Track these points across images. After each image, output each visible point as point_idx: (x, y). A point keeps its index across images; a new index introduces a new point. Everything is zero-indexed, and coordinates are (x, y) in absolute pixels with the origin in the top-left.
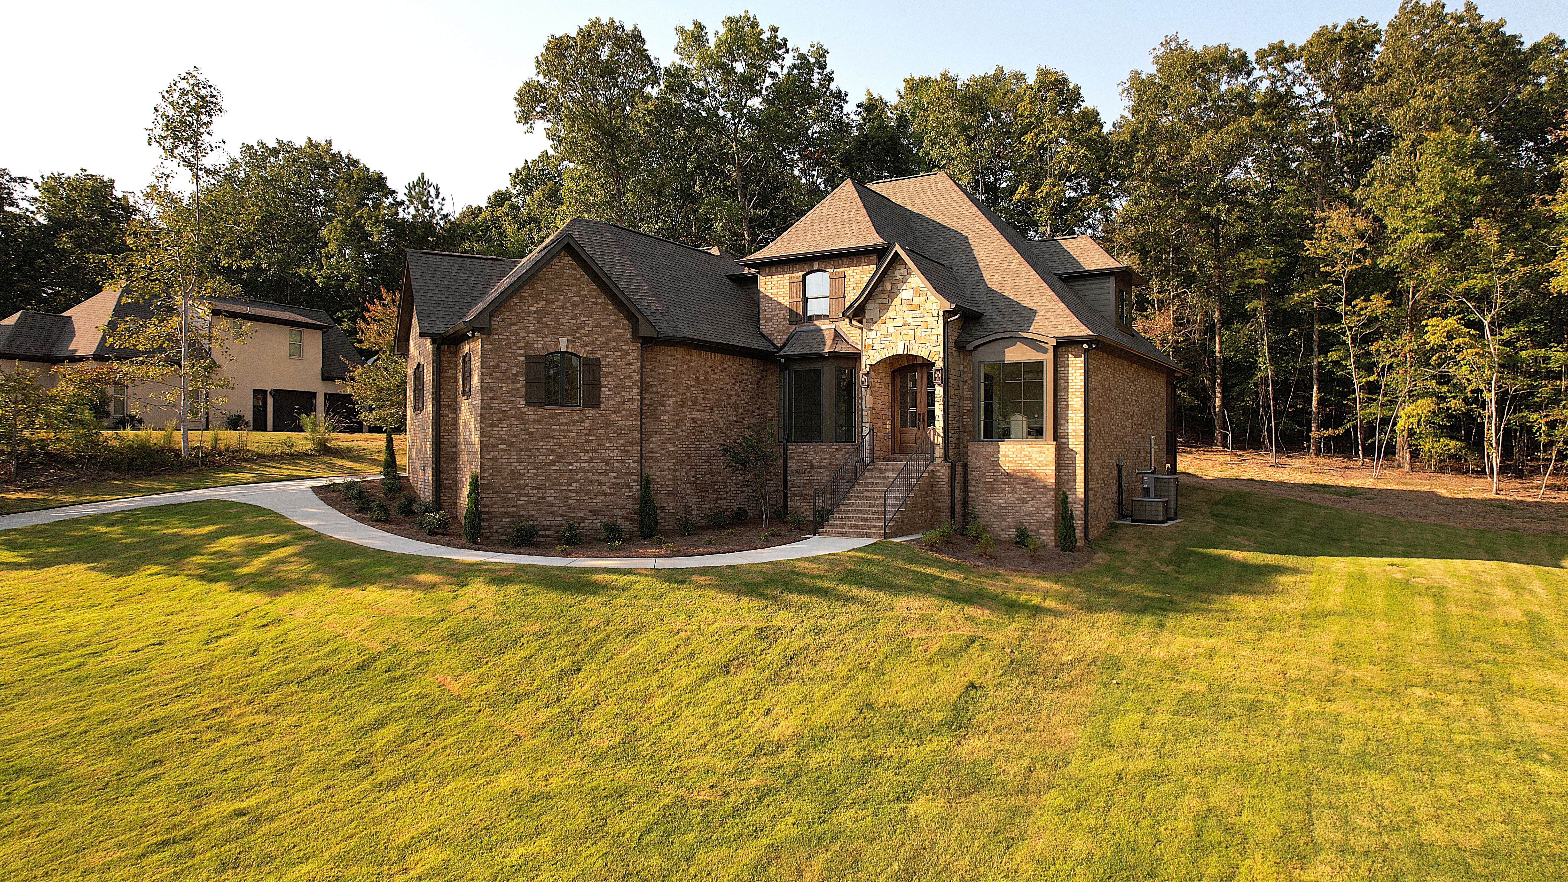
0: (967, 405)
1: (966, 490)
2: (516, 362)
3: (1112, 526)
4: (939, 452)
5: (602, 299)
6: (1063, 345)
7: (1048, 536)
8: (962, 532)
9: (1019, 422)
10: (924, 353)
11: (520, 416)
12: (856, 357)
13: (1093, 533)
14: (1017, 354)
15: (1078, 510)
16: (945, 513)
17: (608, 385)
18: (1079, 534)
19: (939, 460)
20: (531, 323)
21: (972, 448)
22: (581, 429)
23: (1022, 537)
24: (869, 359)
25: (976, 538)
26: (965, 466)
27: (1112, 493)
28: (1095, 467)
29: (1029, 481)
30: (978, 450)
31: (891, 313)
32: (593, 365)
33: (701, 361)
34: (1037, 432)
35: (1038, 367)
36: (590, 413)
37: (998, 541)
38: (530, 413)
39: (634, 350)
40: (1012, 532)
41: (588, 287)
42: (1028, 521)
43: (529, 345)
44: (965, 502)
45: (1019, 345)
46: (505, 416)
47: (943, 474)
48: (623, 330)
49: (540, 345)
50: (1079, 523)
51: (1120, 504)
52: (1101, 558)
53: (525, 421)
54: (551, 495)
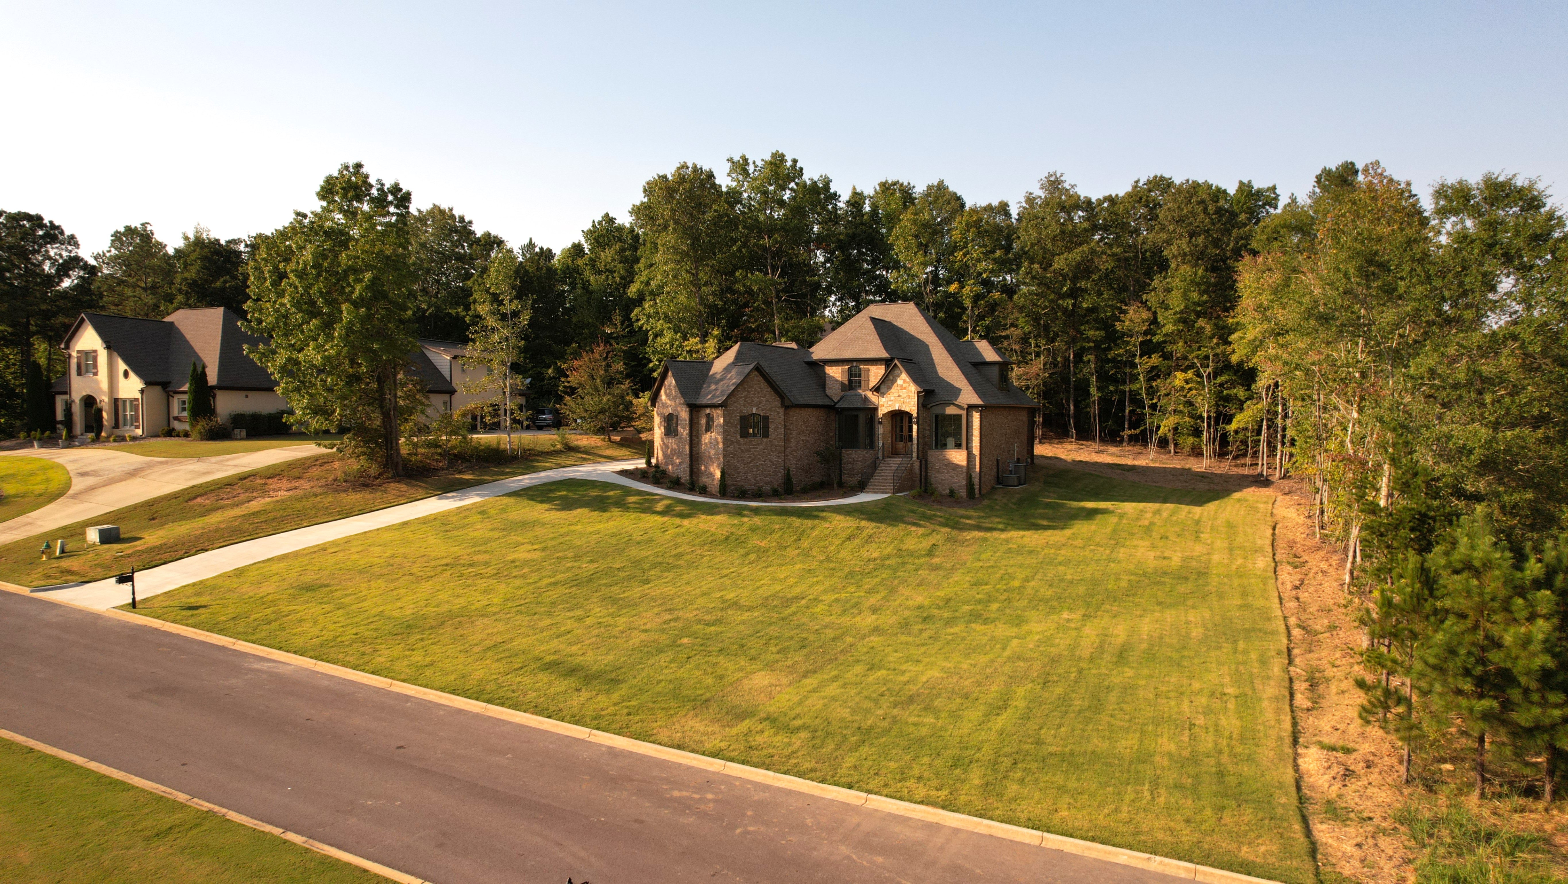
0: (928, 433)
1: (926, 472)
2: (736, 419)
3: (993, 488)
4: (915, 455)
5: (769, 389)
6: (971, 408)
7: (963, 493)
8: (926, 491)
9: (951, 441)
10: (907, 410)
11: (738, 442)
12: (876, 409)
13: (984, 491)
14: (950, 411)
15: (976, 481)
16: (918, 483)
17: (772, 427)
18: (977, 491)
19: (915, 458)
20: (742, 401)
21: (930, 452)
22: (761, 447)
23: (952, 493)
24: (882, 412)
25: (932, 494)
26: (926, 461)
27: (994, 472)
28: (985, 461)
29: (956, 467)
30: (933, 455)
31: (892, 390)
32: (766, 419)
33: (805, 413)
34: (958, 446)
35: (960, 416)
36: (765, 440)
37: (942, 495)
38: (742, 441)
39: (782, 411)
40: (947, 491)
41: (764, 384)
42: (955, 486)
43: (741, 412)
44: (926, 477)
45: (952, 407)
46: (732, 443)
47: (917, 465)
48: (777, 403)
49: (746, 411)
50: (977, 487)
51: (998, 477)
52: (986, 502)
53: (740, 444)
54: (750, 476)
